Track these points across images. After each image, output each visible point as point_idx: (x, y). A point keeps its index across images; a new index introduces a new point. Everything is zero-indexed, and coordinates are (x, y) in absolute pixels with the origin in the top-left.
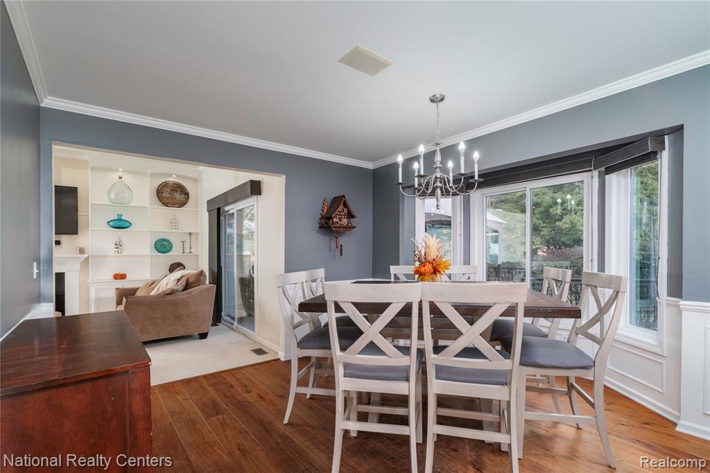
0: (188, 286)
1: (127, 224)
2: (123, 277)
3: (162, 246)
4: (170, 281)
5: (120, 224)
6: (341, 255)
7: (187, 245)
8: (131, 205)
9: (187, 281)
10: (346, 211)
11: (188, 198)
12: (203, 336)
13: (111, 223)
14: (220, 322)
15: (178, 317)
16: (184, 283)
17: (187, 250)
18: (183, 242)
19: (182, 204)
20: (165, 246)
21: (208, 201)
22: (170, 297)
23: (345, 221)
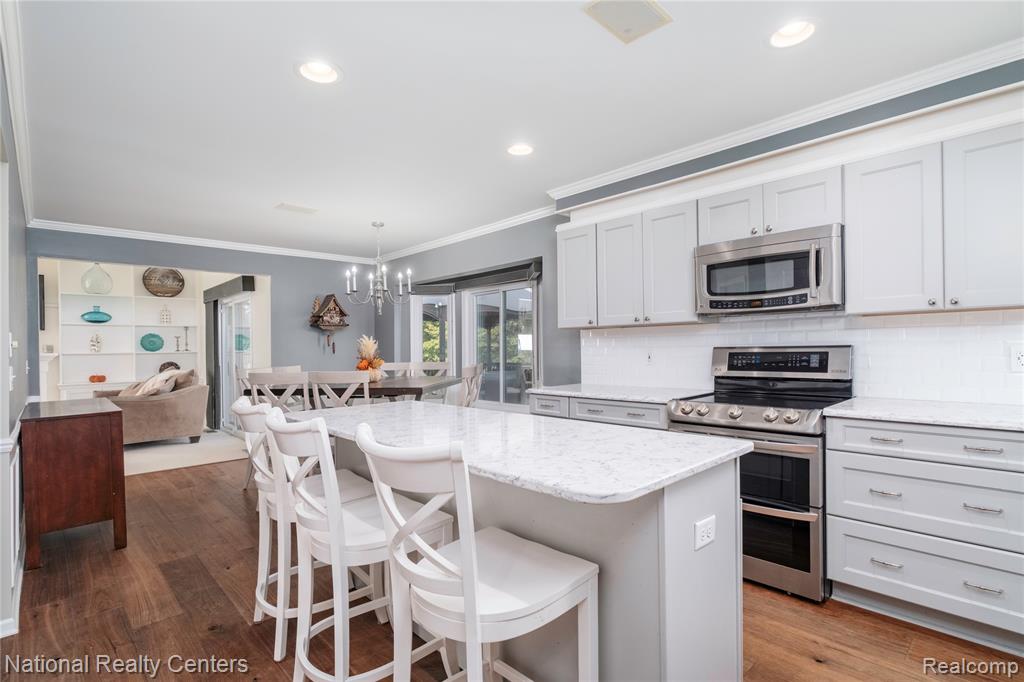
0: (177, 386)
1: (105, 318)
2: (101, 379)
3: (150, 343)
4: (158, 381)
5: (97, 318)
6: (334, 352)
7: (182, 341)
8: (110, 295)
9: (176, 382)
10: (338, 309)
11: (183, 284)
12: (194, 440)
13: (86, 317)
14: (219, 428)
15: (165, 419)
16: (173, 384)
17: (182, 347)
18: (177, 338)
19: (176, 293)
20: (154, 343)
21: (205, 292)
22: (155, 398)
23: (337, 319)
